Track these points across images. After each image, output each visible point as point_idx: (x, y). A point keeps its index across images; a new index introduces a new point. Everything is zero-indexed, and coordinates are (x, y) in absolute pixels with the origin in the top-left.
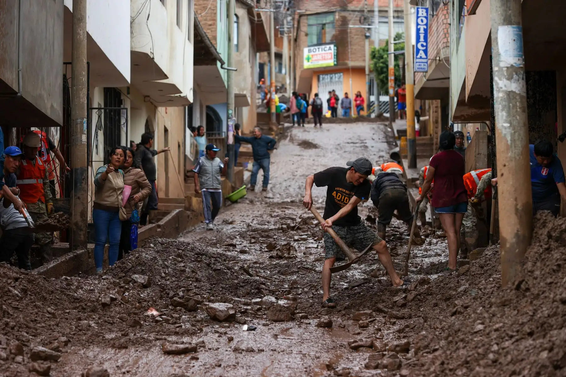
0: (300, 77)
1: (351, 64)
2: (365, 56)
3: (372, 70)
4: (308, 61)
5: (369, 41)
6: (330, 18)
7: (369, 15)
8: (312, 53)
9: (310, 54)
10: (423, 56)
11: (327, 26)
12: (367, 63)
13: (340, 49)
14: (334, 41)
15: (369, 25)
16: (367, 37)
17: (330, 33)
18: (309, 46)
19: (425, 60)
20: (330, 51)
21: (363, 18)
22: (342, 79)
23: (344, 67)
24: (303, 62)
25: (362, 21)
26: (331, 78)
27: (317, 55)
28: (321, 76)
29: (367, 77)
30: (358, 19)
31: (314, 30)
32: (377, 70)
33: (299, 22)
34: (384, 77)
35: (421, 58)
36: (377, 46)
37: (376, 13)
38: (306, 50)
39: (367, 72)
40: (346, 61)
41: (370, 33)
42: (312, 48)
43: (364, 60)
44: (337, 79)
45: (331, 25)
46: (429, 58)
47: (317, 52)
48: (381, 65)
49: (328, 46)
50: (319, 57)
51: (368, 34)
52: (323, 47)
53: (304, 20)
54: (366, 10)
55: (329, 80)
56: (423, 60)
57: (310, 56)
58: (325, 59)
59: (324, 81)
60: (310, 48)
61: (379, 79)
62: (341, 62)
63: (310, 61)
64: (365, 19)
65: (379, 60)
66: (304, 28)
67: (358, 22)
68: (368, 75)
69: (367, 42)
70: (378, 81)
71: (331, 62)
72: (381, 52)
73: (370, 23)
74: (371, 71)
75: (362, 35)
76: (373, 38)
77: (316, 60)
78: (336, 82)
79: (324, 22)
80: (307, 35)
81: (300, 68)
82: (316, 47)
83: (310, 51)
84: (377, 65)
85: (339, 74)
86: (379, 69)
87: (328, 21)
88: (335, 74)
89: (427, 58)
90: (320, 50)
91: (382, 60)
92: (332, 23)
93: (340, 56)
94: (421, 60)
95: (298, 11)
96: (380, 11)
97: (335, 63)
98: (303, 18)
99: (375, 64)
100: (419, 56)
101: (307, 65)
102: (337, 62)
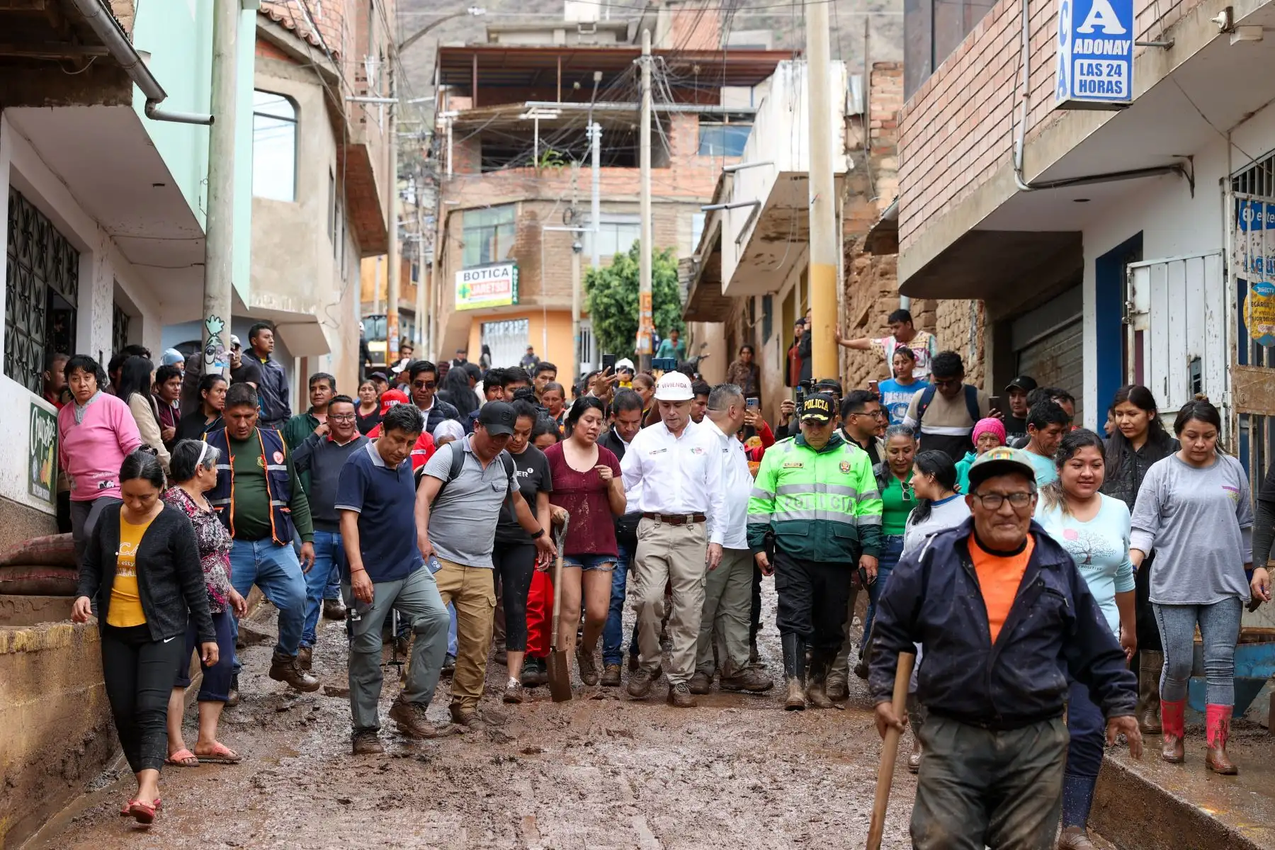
0: (448, 328)
1: (545, 301)
2: (571, 287)
3: (586, 310)
4: (464, 297)
5: (581, 259)
6: (505, 216)
7: (580, 208)
8: (472, 281)
9: (468, 283)
10: (1113, 25)
11: (499, 229)
12: (577, 300)
13: (525, 273)
14: (515, 259)
15: (580, 227)
16: (577, 250)
17: (507, 242)
18: (465, 269)
19: (1120, 47)
20: (505, 277)
21: (569, 214)
22: (526, 331)
23: (532, 307)
24: (453, 298)
25: (568, 219)
26: (507, 329)
27: (480, 284)
28: (487, 326)
29: (575, 325)
30: (561, 215)
31: (476, 238)
32: (597, 312)
33: (447, 224)
34: (610, 324)
35: (1098, 33)
36: (597, 267)
37: (596, 207)
38: (459, 276)
39: (576, 316)
40: (535, 297)
41: (580, 241)
42: (471, 272)
43: (570, 295)
44: (517, 331)
45: (508, 228)
46: (1135, 34)
47: (481, 280)
48: (605, 300)
49: (501, 268)
50: (485, 288)
51: (578, 245)
52: (492, 269)
53: (456, 221)
54: (575, 200)
55: (502, 331)
56: (1108, 47)
57: (468, 287)
58: (495, 292)
59: (492, 335)
60: (467, 272)
61: (601, 329)
62: (525, 298)
63: (467, 295)
64: (573, 214)
65: (602, 291)
66: (456, 235)
67: (561, 222)
68: (578, 322)
69: (576, 259)
70: (599, 332)
71: (506, 298)
72: (606, 276)
73: (582, 224)
74: (583, 315)
75: (567, 247)
76: (587, 252)
77: (478, 294)
78: (515, 336)
79: (495, 222)
80: (461, 246)
81: (447, 310)
82: (479, 270)
83: (466, 277)
84: (598, 301)
85: (521, 322)
86: (602, 308)
87: (502, 221)
88: (514, 320)
89: (1127, 36)
90: (487, 274)
91: (607, 292)
92: (512, 223)
93: (521, 286)
94: (1098, 46)
95: (447, 202)
96: (602, 202)
97: (515, 299)
98: (454, 216)
99: (595, 298)
100: (1086, 28)
101: (461, 303)
102: (518, 298)
